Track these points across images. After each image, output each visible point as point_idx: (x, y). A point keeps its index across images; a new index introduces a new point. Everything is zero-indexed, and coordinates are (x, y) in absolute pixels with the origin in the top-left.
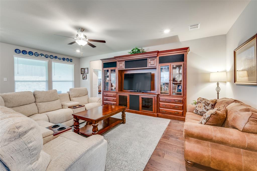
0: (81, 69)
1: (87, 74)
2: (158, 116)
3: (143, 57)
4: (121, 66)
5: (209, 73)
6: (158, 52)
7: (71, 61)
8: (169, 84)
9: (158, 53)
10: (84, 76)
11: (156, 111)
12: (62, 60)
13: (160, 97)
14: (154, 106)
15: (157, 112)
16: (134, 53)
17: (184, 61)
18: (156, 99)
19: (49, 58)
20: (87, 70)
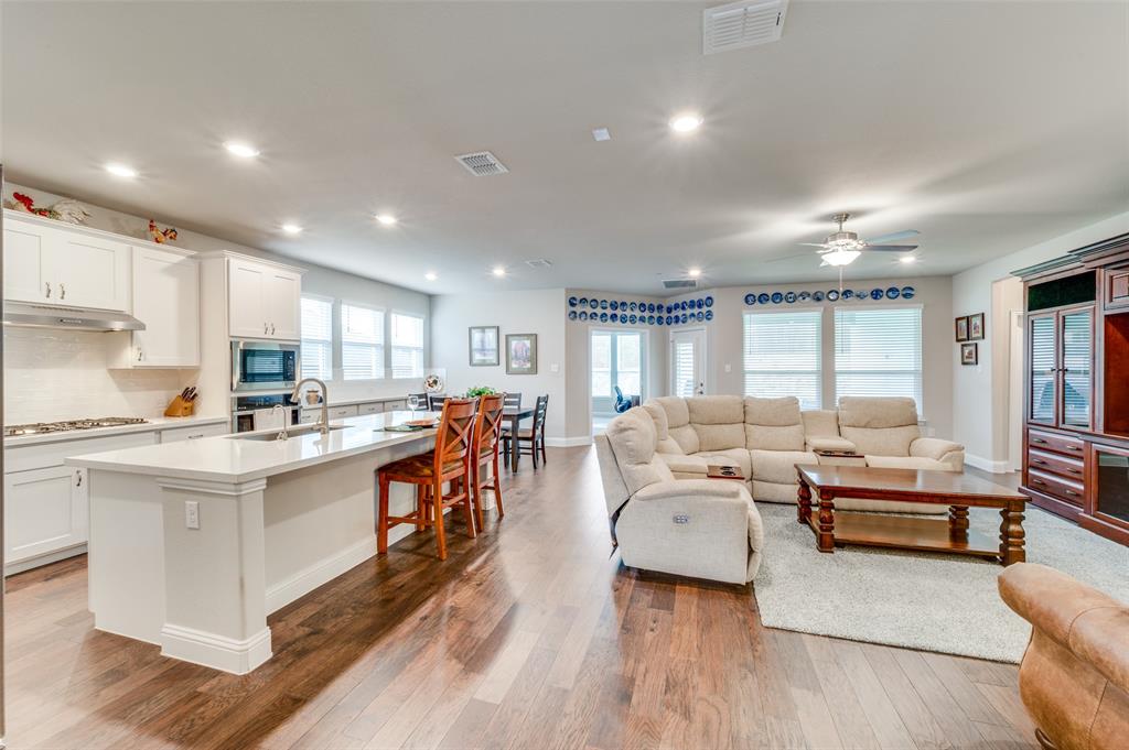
0: (957, 319)
1: (980, 343)
7: (907, 296)
10: (966, 351)
12: (869, 299)
19: (825, 302)
20: (979, 322)
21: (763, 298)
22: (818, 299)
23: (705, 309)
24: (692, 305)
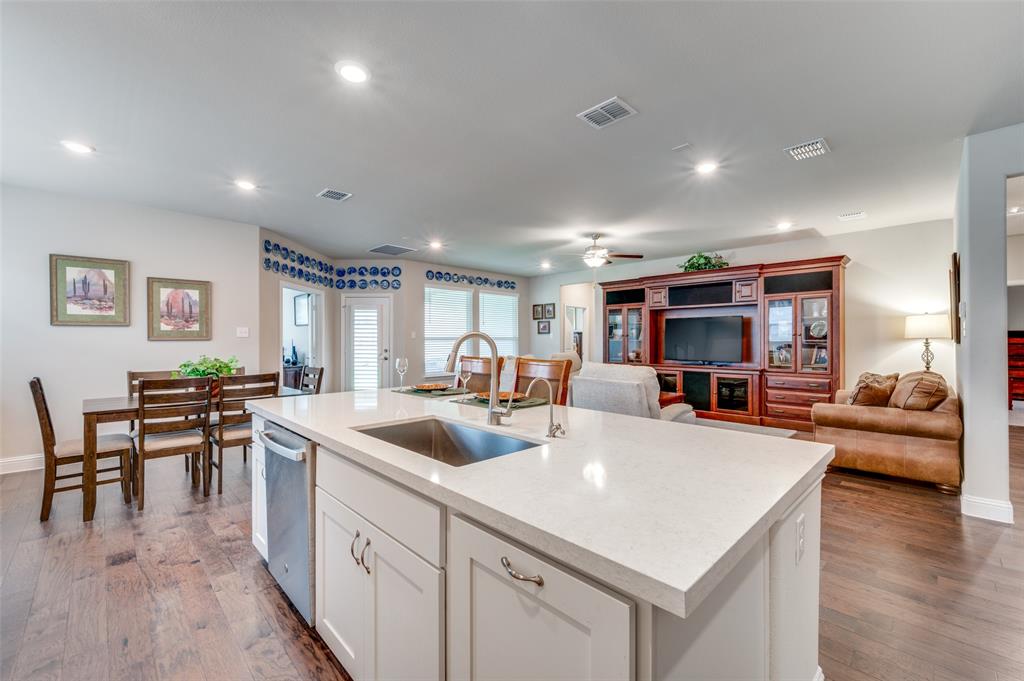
0: (534, 306)
1: (552, 321)
2: (762, 423)
3: (720, 278)
4: (658, 299)
5: (902, 318)
6: (762, 267)
7: (513, 287)
8: (793, 346)
9: (761, 269)
10: (541, 326)
11: (757, 411)
12: (496, 286)
13: (769, 378)
14: (753, 399)
15: (760, 414)
16: (694, 268)
17: (831, 288)
18: (757, 381)
19: (475, 285)
20: (551, 309)
21: (439, 276)
22: (471, 283)
23: (390, 278)
24: (375, 271)
